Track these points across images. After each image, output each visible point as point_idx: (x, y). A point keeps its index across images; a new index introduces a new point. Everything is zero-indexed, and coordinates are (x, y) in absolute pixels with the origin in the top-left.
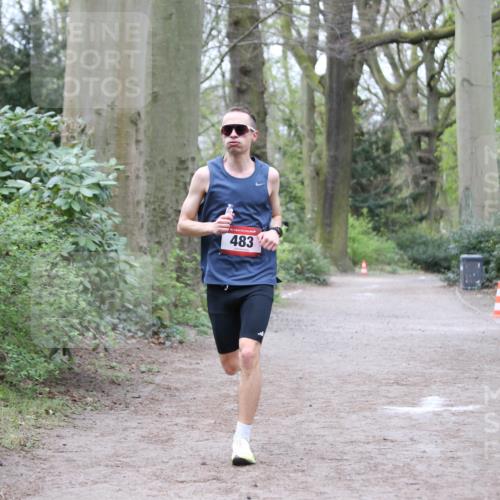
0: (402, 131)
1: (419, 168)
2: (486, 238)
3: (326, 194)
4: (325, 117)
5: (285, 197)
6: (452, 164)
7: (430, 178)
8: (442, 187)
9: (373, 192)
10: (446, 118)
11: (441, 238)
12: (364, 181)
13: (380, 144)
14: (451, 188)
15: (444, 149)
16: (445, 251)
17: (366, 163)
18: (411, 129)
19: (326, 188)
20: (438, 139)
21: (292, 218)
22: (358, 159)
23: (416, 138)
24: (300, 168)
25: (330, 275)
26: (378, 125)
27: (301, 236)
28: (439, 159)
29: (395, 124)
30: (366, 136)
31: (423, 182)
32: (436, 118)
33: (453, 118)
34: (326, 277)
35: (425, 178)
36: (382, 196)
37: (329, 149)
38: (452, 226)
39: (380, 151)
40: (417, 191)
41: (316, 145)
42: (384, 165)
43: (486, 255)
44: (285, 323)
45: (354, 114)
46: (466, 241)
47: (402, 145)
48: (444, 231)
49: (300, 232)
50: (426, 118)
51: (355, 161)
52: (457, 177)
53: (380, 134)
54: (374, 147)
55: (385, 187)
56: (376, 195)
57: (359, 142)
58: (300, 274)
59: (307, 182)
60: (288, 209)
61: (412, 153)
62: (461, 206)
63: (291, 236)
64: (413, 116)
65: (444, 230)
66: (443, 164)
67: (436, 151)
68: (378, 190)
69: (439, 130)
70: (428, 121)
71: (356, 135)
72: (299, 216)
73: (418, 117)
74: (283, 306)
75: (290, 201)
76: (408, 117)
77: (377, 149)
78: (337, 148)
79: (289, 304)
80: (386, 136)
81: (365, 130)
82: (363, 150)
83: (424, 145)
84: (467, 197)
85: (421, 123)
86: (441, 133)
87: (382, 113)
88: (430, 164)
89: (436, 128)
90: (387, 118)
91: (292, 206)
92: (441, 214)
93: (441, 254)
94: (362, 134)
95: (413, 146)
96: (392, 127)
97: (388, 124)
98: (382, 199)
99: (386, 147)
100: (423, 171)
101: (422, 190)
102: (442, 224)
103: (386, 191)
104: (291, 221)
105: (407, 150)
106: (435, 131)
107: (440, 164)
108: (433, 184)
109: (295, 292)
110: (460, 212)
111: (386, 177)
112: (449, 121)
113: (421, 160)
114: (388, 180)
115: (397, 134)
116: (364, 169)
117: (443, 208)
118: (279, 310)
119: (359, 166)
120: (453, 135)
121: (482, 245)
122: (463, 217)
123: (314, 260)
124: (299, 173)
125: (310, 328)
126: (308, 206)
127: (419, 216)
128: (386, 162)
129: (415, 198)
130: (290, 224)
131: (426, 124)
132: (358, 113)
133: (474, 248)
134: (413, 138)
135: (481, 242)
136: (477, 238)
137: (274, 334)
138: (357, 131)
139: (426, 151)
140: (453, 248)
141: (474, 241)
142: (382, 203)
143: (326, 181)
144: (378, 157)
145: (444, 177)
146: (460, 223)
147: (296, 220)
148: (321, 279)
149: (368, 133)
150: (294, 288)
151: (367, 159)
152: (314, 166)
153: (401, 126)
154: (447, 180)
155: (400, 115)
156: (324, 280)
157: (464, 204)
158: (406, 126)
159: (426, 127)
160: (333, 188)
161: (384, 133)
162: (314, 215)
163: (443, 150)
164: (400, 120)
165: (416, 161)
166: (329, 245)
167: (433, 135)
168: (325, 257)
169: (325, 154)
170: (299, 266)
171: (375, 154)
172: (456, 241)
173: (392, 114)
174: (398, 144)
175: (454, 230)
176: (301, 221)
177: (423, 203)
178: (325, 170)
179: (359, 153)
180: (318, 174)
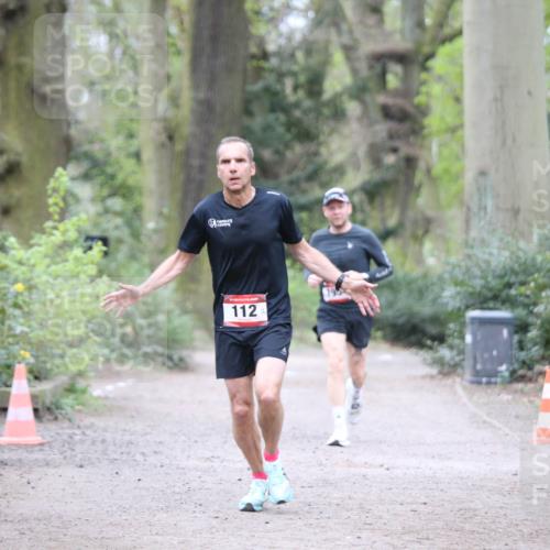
0: (348, 50)
1: (382, 129)
2: (522, 278)
3: (188, 180)
4: (187, 19)
5: (102, 185)
6: (451, 120)
7: (405, 150)
8: (429, 171)
9: (285, 178)
10: (440, 25)
11: (425, 276)
12: (267, 154)
13: (302, 79)
14: (447, 171)
15: (436, 89)
16: (434, 301)
17: (271, 117)
18: (368, 47)
19: (187, 166)
20: (425, 69)
21: (117, 227)
22: (255, 108)
23: (378, 68)
24: (134, 126)
25: (194, 349)
26: (298, 37)
27: (135, 266)
28: (424, 111)
29: (334, 36)
30: (274, 62)
31: (390, 159)
32: (420, 24)
33: (456, 25)
34: (184, 353)
35: (395, 150)
36: (304, 185)
37: (196, 86)
38: (448, 252)
39: (301, 93)
40: (377, 176)
41: (169, 78)
42: (309, 121)
43: (521, 312)
44: (100, 447)
45: (250, 14)
46: (478, 283)
47: (348, 80)
48: (431, 261)
49: (133, 257)
50: (399, 24)
51: (248, 112)
52: (463, 146)
53: (300, 56)
54: (289, 83)
55: (310, 168)
56: (292, 183)
57: (259, 71)
58: (130, 345)
59: (147, 154)
60: (107, 211)
61: (368, 98)
62: (469, 209)
63: (113, 265)
64: (372, 20)
65: (432, 258)
66: (433, 122)
67: (418, 93)
68: (296, 174)
69: (426, 50)
70: (402, 32)
71: (253, 57)
72: (129, 224)
73: (381, 21)
74: (96, 413)
75: (113, 194)
76: (361, 22)
77: (296, 88)
78: (212, 81)
79: (109, 408)
80: (314, 61)
81: (271, 47)
82: (267, 90)
83: (393, 81)
84: (481, 191)
85: (389, 35)
86: (431, 56)
87: (306, 11)
88: (405, 120)
89: (419, 44)
90: (317, 23)
91: (116, 203)
92: (426, 225)
93: (425, 309)
94: (265, 56)
95: (371, 85)
96: (328, 43)
97: (320, 35)
98: (304, 192)
99: (314, 84)
100: (391, 136)
101: (388, 175)
102: (428, 245)
103: (312, 177)
104: (113, 235)
105: (359, 92)
106: (417, 51)
107: (426, 121)
108: (410, 162)
109: (121, 384)
110: (467, 222)
111: (312, 147)
112: (447, 31)
113: (387, 113)
114: (316, 154)
115: (338, 57)
116: (267, 128)
117: (430, 213)
118: (88, 421)
119: (257, 122)
120: (455, 60)
121: (513, 292)
122: (474, 233)
123: (161, 318)
124: (131, 136)
125: (152, 459)
126: (149, 204)
127: (381, 228)
128: (312, 115)
129: (373, 192)
130: (112, 243)
131: (398, 37)
132: (258, 13)
133: (495, 298)
134: (371, 67)
135: (509, 285)
136: (501, 277)
137: (76, 472)
138: (254, 49)
139: (396, 93)
140: (450, 297)
141: (494, 283)
142: (302, 200)
143: (187, 153)
144: (297, 105)
145: (435, 148)
146: (467, 244)
147: (125, 233)
148: (176, 357)
149: (278, 54)
150: (118, 376)
151: (273, 110)
152: (165, 120)
153: (346, 40)
154: (440, 153)
155: (344, 18)
156: (181, 360)
157: (475, 208)
158: (356, 40)
159: (400, 43)
160: (202, 169)
161: (309, 53)
162: (163, 224)
163: (433, 93)
164: (344, 27)
165: (376, 114)
166: (192, 286)
167: (413, 60)
168: (185, 312)
169: (187, 97)
170: (129, 329)
171: (291, 97)
172: (456, 284)
173: (327, 15)
174: (338, 78)
175: (453, 259)
176: (136, 235)
177: (388, 202)
178: (187, 129)
179: (257, 96)
180: (171, 138)
